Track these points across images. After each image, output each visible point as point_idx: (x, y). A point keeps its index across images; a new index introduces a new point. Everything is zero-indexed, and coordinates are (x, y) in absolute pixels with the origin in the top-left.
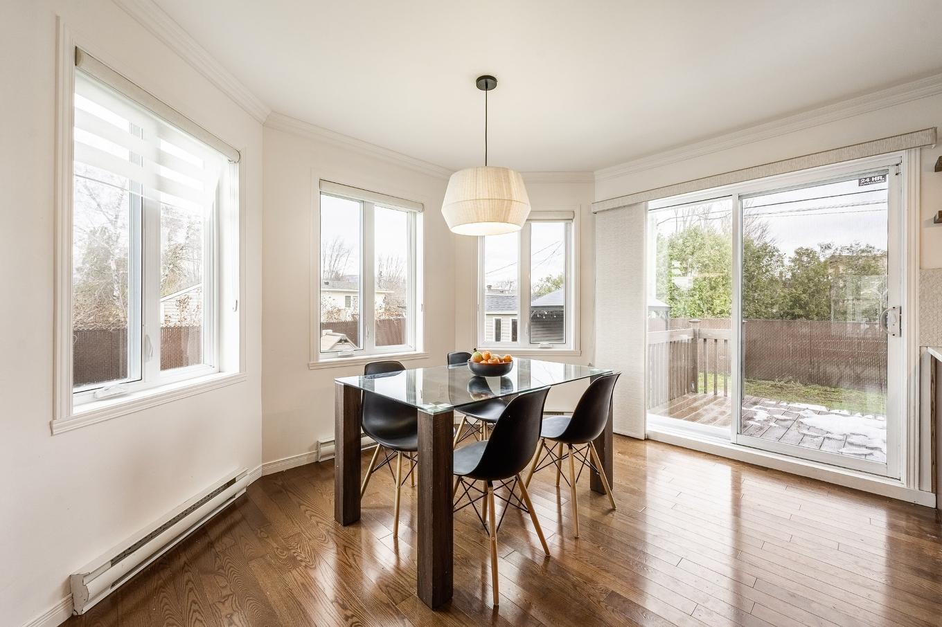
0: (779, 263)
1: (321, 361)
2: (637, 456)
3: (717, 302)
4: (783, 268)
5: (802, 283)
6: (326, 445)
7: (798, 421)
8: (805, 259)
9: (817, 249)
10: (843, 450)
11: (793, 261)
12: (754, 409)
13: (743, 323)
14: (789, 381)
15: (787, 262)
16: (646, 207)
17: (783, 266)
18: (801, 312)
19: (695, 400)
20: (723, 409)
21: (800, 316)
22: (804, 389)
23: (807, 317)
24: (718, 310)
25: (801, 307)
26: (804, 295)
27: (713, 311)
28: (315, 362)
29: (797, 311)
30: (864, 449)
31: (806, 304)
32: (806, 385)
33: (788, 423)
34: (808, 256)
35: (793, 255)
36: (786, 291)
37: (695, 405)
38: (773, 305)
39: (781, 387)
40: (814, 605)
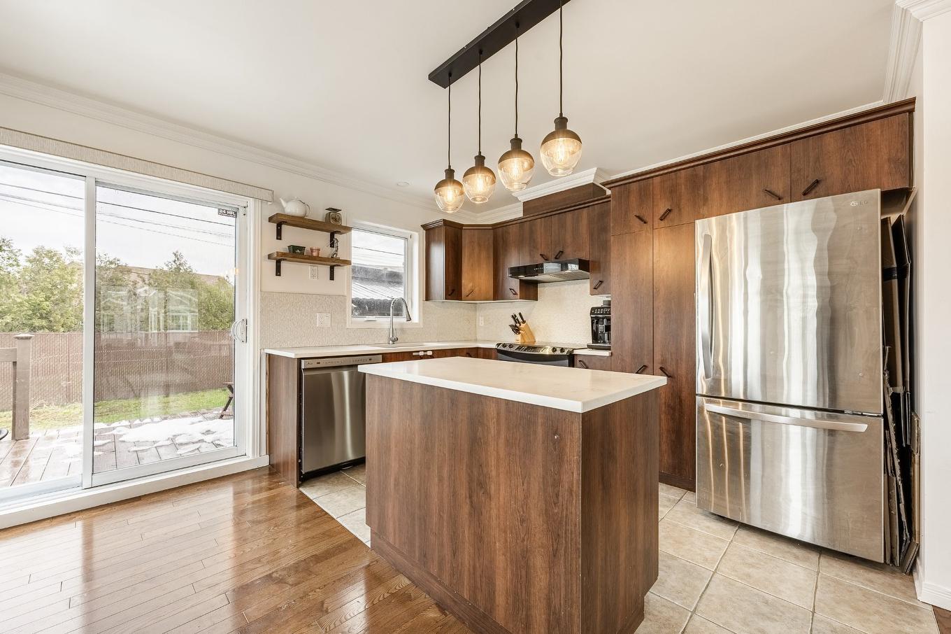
0: (11, 262)
5: (43, 289)
8: (47, 260)
9: (64, 252)
10: (179, 452)
11: (30, 261)
14: (41, 406)
15: (23, 262)
17: (18, 265)
18: (43, 323)
21: (42, 328)
22: (61, 411)
23: (51, 329)
25: (42, 317)
26: (48, 303)
29: (37, 322)
30: (192, 445)
31: (49, 313)
32: (63, 406)
34: (51, 258)
35: (32, 255)
36: (23, 296)
40: (274, 575)
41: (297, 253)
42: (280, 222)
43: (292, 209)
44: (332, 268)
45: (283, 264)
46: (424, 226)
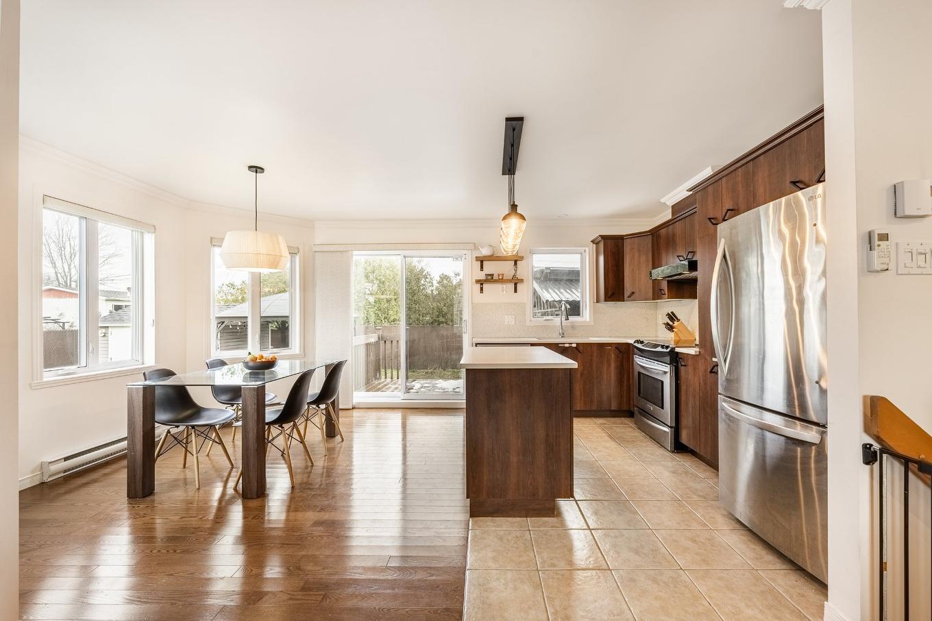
0: (430, 284)
1: (45, 380)
2: (349, 417)
3: (391, 312)
4: (432, 288)
5: (443, 299)
6: (55, 463)
7: (434, 387)
9: (452, 275)
11: (438, 283)
12: (413, 383)
13: (407, 329)
16: (352, 255)
17: (433, 286)
18: (443, 320)
19: (380, 384)
20: (396, 386)
21: (443, 322)
23: (446, 323)
24: (392, 318)
25: (443, 317)
26: (444, 308)
27: (388, 320)
28: (39, 381)
29: (441, 319)
31: (446, 314)
33: (430, 388)
34: (447, 279)
36: (435, 304)
37: (380, 386)
38: (427, 314)
39: (431, 373)
41: (490, 279)
42: (482, 261)
43: (485, 252)
44: (516, 284)
45: (485, 286)
46: (593, 241)
